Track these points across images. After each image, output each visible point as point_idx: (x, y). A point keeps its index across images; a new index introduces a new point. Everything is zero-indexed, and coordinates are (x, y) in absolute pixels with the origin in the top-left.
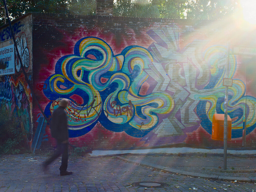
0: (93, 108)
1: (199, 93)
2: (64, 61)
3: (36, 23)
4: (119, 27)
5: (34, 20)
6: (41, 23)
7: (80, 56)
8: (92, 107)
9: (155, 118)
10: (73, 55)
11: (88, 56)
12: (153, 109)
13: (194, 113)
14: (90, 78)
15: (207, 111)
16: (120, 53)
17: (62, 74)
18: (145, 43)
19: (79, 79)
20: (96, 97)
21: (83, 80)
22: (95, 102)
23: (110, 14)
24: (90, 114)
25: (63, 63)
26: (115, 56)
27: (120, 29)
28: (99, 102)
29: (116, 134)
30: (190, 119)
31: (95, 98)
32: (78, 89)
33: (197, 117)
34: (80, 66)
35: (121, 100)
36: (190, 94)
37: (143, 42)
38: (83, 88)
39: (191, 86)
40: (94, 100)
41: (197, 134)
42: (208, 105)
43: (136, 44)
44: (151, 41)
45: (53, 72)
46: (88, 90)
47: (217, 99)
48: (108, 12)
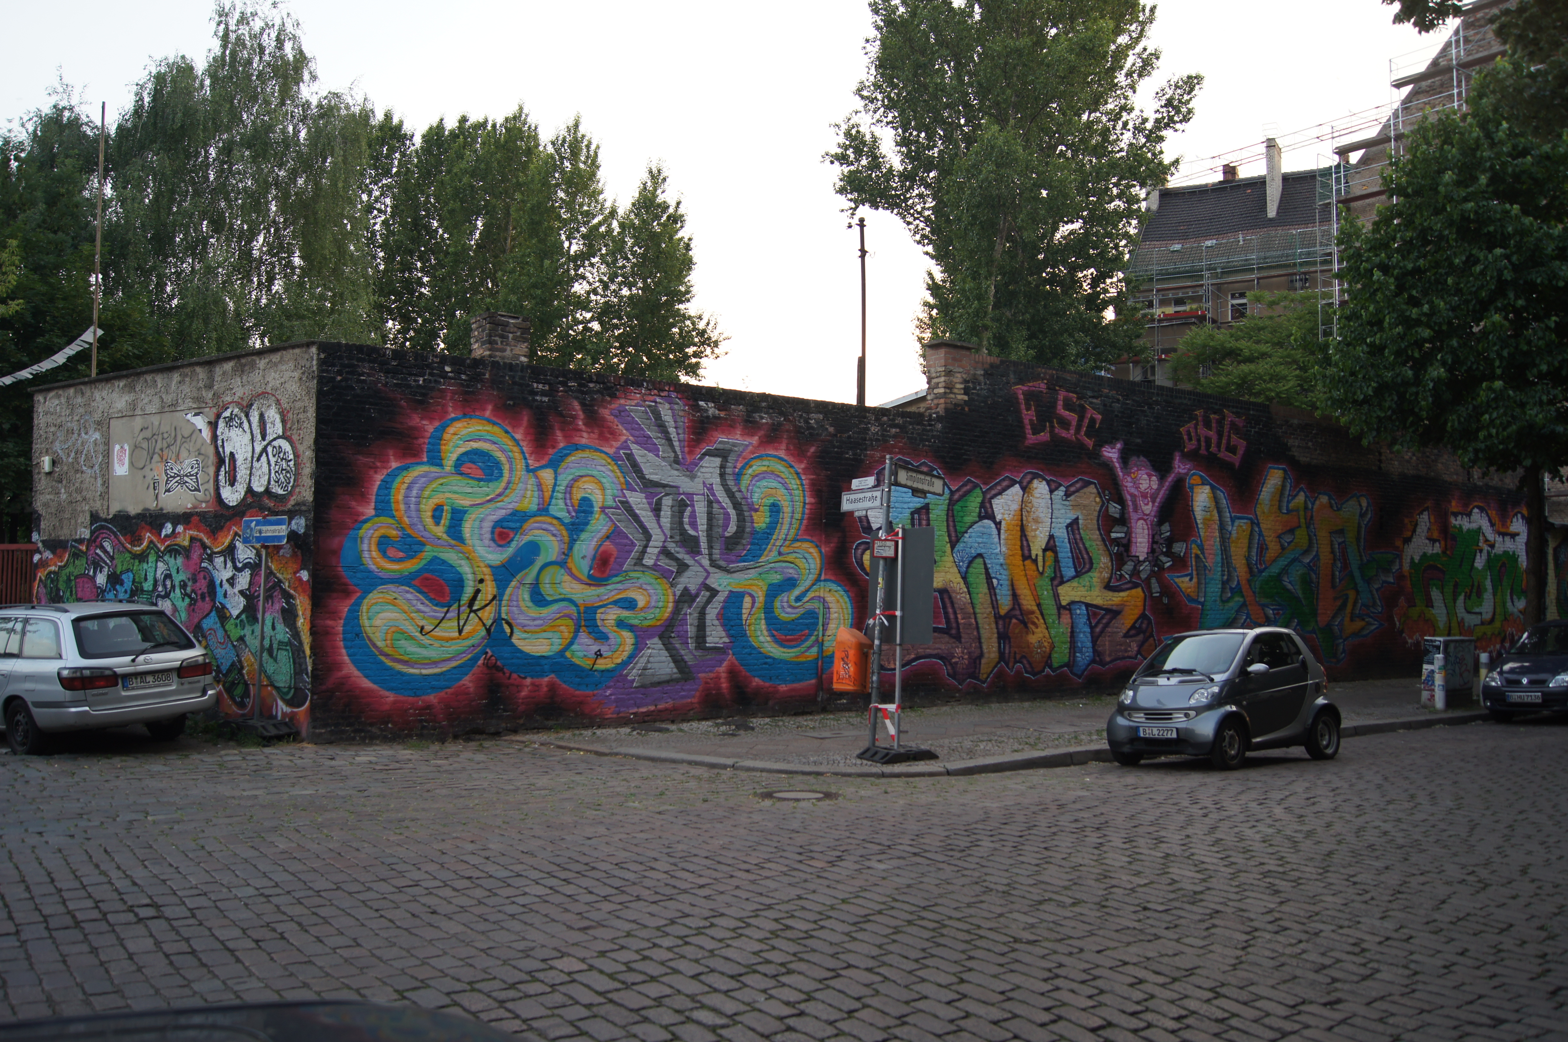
0: (475, 611)
1: (729, 572)
2: (399, 479)
3: (327, 371)
4: (543, 393)
5: (322, 363)
6: (339, 373)
7: (441, 465)
8: (471, 611)
9: (628, 638)
10: (422, 463)
11: (464, 469)
12: (625, 614)
13: (716, 622)
14: (467, 529)
15: (744, 617)
16: (543, 462)
17: (393, 517)
18: (607, 440)
19: (440, 531)
20: (481, 581)
21: (447, 533)
22: (480, 596)
23: (523, 359)
24: (467, 629)
25: (395, 485)
26: (534, 471)
27: (546, 399)
28: (490, 597)
29: (533, 684)
30: (708, 639)
31: (480, 586)
32: (435, 558)
33: (723, 634)
34: (441, 496)
35: (547, 590)
36: (708, 573)
37: (603, 438)
38: (451, 556)
39: (710, 554)
40: (478, 591)
41: (723, 675)
42: (747, 600)
43: (584, 441)
44: (621, 434)
45: (370, 511)
46: (463, 562)
47: (765, 588)
48: (517, 351)
